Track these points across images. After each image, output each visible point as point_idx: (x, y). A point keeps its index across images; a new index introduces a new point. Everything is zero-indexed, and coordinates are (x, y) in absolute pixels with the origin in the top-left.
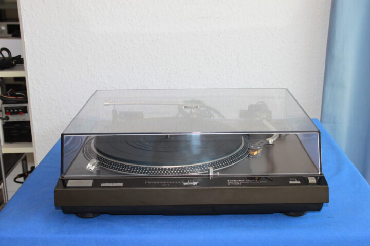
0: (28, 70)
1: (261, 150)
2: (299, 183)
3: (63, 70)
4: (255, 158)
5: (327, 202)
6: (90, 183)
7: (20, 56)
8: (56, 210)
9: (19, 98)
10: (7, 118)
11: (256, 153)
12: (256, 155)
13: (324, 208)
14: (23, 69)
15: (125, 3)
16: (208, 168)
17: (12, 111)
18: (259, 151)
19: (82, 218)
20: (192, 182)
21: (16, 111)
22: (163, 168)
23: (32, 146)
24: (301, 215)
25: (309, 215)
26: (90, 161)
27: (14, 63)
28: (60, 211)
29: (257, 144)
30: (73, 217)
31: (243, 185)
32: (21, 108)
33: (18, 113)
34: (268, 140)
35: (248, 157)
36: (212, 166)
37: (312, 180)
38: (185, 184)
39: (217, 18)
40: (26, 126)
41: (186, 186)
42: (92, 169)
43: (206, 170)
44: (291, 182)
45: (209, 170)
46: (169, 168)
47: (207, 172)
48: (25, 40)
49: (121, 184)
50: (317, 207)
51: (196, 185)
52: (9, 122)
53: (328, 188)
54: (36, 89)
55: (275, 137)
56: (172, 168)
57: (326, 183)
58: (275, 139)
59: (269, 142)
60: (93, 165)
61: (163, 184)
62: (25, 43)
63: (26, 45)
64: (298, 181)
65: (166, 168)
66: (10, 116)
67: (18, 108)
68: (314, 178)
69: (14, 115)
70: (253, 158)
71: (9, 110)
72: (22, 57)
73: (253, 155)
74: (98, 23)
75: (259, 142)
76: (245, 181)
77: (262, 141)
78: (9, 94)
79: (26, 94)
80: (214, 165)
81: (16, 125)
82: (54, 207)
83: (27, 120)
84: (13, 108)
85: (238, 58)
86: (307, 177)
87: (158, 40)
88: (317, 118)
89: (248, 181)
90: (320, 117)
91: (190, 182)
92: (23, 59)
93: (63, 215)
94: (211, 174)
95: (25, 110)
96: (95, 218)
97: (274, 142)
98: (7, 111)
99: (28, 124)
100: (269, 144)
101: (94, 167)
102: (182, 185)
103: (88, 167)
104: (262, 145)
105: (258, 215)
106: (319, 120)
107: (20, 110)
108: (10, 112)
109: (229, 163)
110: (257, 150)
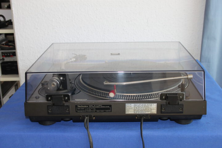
9: (11, 46)
10: (3, 59)
23: (18, 77)
27: (7, 24)
32: (12, 53)
33: (10, 56)
54: (20, 41)
63: (14, 13)
66: (5, 58)
69: (7, 57)
78: (4, 44)
79: (14, 44)
81: (9, 64)
83: (15, 60)
84: (7, 53)
92: (12, 22)
98: (3, 55)
99: (16, 63)
108: (5, 55)
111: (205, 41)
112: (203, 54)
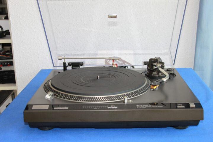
0: (13, 38)
1: (158, 85)
2: (184, 107)
3: (34, 38)
4: (155, 91)
5: (203, 119)
7: (8, 30)
8: (25, 125)
9: (8, 56)
11: (155, 87)
12: (156, 89)
13: (200, 123)
14: (10, 38)
16: (124, 97)
17: (3, 64)
18: (157, 86)
19: (42, 130)
20: (114, 106)
21: (6, 64)
22: (94, 98)
23: (16, 86)
24: (185, 129)
25: (190, 128)
26: (47, 93)
27: (4, 34)
28: (28, 126)
29: (155, 82)
30: (36, 130)
31: (147, 108)
32: (9, 62)
33: (7, 65)
34: (163, 79)
35: (150, 90)
36: (127, 96)
37: (192, 105)
38: (109, 108)
39: (129, 6)
40: (12, 74)
41: (110, 109)
42: (49, 98)
43: (122, 99)
44: (178, 107)
45: (124, 99)
46: (99, 98)
47: (123, 100)
48: (11, 20)
49: (67, 108)
50: (195, 123)
51: (116, 108)
52: (2, 71)
53: (203, 110)
54: (17, 50)
55: (167, 77)
56: (101, 98)
57: (201, 107)
58: (167, 79)
59: (163, 80)
60: (50, 95)
61: (95, 108)
62: (11, 22)
63: (11, 23)
64: (183, 105)
65: (96, 98)
66: (2, 67)
67: (7, 62)
68: (193, 104)
69: (5, 67)
70: (153, 90)
71: (1, 63)
72: (9, 31)
73: (153, 89)
74: (56, 9)
75: (157, 81)
76: (148, 106)
77: (159, 80)
78: (2, 54)
79: (12, 53)
80: (128, 95)
81: (6, 73)
82: (23, 123)
83: (13, 70)
84: (4, 62)
85: (142, 31)
86: (189, 104)
88: (191, 68)
89: (150, 106)
91: (112, 106)
92: (10, 32)
93: (30, 128)
94: (126, 101)
95: (11, 64)
96: (51, 130)
97: (167, 80)
99: (13, 72)
100: (164, 82)
101: (50, 97)
102: (107, 109)
103: (46, 97)
104: (159, 82)
105: (157, 128)
106: (193, 69)
107: (8, 64)
109: (138, 94)
110: (156, 86)
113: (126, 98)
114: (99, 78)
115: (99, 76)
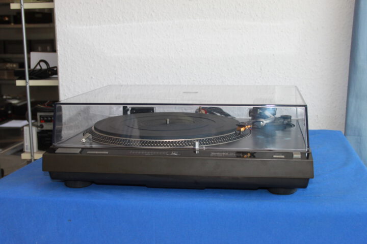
2: (283, 157)
3: (92, 78)
6: (78, 151)
10: (42, 126)
11: (243, 129)
12: (243, 131)
14: (57, 79)
15: (151, 14)
17: (45, 119)
21: (49, 119)
27: (50, 73)
31: (226, 156)
33: (51, 121)
37: (297, 156)
39: (240, 29)
44: (275, 156)
45: (195, 144)
47: (193, 147)
49: (107, 153)
50: (303, 185)
52: (43, 130)
53: (313, 162)
61: (147, 154)
64: (282, 155)
66: (44, 124)
68: (299, 153)
69: (48, 123)
71: (43, 118)
73: (240, 131)
74: (126, 33)
81: (50, 133)
84: (47, 117)
86: (292, 153)
87: (182, 50)
89: (232, 154)
90: (344, 130)
91: (174, 153)
94: (197, 147)
98: (42, 119)
101: (86, 140)
102: (166, 155)
106: (343, 133)
108: (44, 120)
110: (245, 126)
111: (353, 101)
112: (349, 122)
113: (197, 144)
114: (168, 122)
115: (168, 120)
